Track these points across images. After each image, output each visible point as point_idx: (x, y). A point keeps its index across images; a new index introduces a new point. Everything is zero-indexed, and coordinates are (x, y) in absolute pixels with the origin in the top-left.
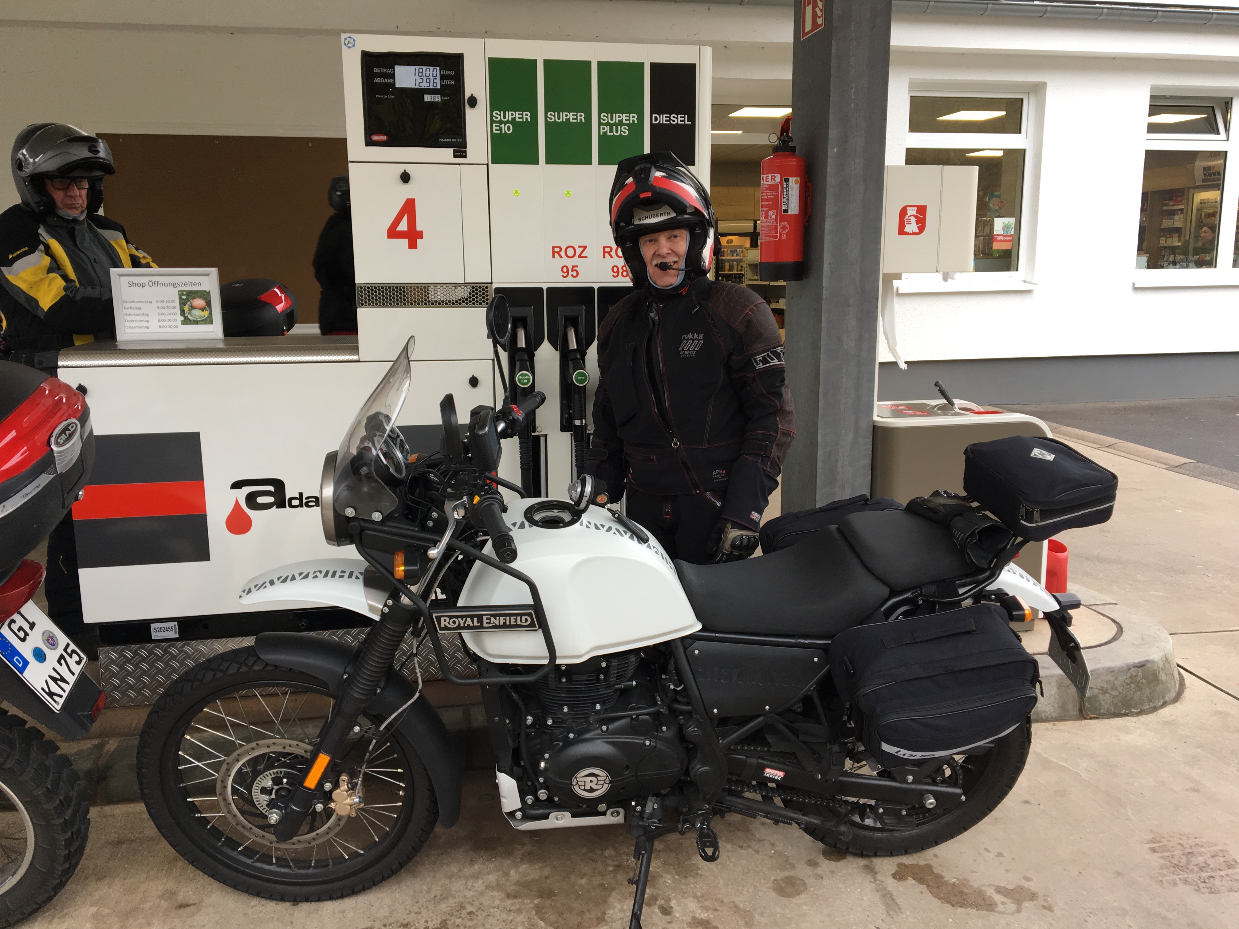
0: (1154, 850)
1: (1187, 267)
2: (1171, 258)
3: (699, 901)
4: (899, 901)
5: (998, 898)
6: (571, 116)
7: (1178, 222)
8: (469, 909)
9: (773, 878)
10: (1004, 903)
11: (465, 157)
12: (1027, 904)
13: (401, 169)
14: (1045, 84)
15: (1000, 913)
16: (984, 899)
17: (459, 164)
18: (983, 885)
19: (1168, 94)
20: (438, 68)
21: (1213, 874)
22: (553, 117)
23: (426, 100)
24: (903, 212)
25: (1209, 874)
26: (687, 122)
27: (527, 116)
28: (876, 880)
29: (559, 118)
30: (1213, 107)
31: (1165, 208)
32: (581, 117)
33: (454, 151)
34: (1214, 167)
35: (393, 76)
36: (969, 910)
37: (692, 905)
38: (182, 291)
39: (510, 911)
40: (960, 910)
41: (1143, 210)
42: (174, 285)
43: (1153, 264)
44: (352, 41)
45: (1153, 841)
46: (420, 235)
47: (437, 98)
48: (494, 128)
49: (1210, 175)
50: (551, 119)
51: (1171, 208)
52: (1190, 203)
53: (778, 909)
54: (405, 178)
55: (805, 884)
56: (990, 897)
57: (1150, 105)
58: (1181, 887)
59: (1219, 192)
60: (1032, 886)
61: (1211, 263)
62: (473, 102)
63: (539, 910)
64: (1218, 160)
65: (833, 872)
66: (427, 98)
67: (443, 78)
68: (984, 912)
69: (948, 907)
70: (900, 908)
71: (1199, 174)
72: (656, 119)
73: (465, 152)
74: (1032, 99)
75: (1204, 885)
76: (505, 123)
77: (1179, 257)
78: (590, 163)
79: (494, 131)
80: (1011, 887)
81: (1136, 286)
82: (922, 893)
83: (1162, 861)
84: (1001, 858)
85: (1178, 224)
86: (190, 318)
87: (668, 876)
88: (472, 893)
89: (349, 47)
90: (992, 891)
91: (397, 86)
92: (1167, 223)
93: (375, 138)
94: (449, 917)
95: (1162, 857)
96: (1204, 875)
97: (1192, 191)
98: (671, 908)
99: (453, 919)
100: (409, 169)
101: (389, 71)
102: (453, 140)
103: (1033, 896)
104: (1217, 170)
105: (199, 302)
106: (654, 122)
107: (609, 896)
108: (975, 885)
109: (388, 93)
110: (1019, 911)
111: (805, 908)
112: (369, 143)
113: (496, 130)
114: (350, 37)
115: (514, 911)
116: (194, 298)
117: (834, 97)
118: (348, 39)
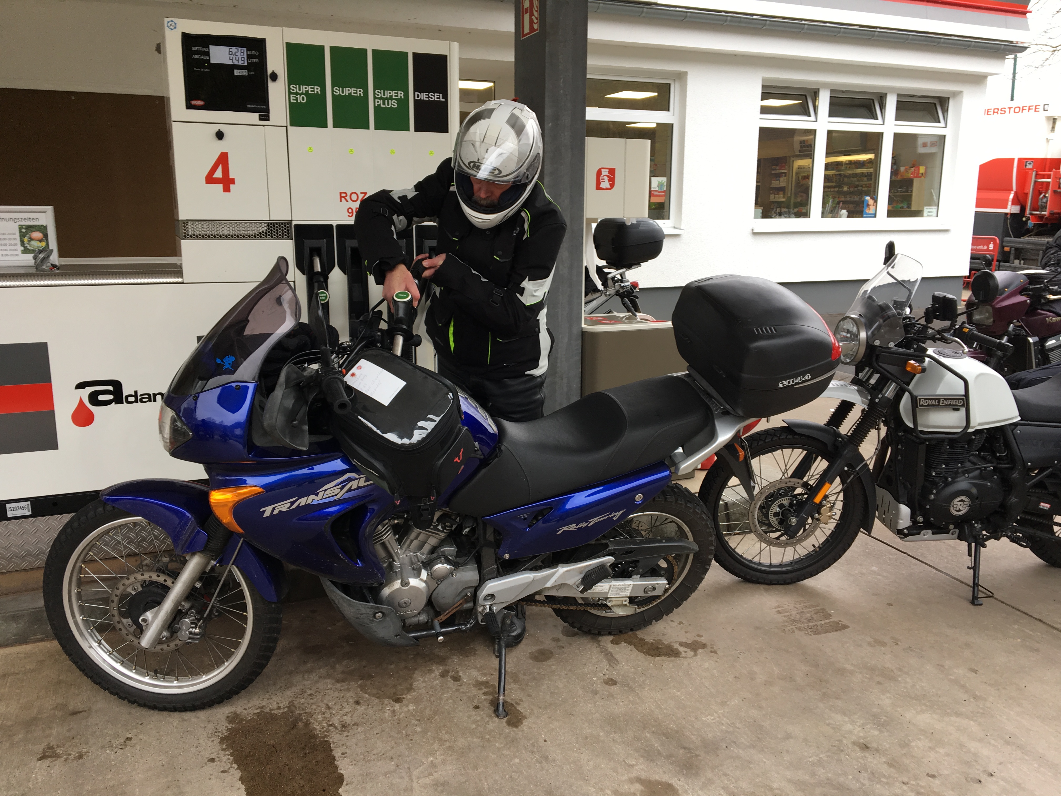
0: (779, 612)
1: (789, 217)
2: (778, 211)
3: (479, 671)
4: (617, 657)
5: (682, 649)
6: (352, 91)
7: (782, 183)
8: (309, 692)
9: (529, 651)
10: (685, 652)
11: (268, 120)
12: (700, 651)
13: (216, 128)
14: (686, 73)
15: (683, 657)
16: (672, 651)
17: (264, 126)
18: (671, 642)
19: (774, 84)
20: (245, 49)
21: (816, 623)
22: (338, 91)
23: (235, 74)
24: (599, 173)
25: (814, 624)
26: (441, 100)
27: (317, 89)
28: (600, 645)
29: (343, 93)
30: (806, 96)
31: (773, 172)
32: (360, 92)
33: (260, 115)
34: (807, 141)
35: (208, 53)
36: (663, 658)
37: (474, 673)
38: (21, 225)
39: (341, 690)
40: (658, 658)
41: (758, 173)
42: (15, 220)
43: (766, 215)
44: (173, 24)
45: (778, 607)
46: (233, 181)
47: (245, 73)
48: (292, 98)
49: (804, 146)
50: (337, 92)
51: (777, 172)
52: (791, 168)
53: (535, 670)
54: (220, 135)
55: (552, 653)
56: (676, 649)
57: (762, 93)
58: (797, 632)
59: (811, 160)
60: (703, 640)
61: (806, 215)
62: (274, 77)
63: (362, 688)
64: (810, 135)
65: (570, 644)
66: (236, 72)
67: (249, 57)
68: (673, 658)
69: (649, 657)
70: (617, 661)
71: (797, 147)
72: (418, 96)
73: (269, 116)
74: (677, 85)
75: (811, 630)
76: (301, 94)
77: (784, 210)
78: (367, 127)
79: (292, 101)
80: (689, 642)
81: (755, 231)
82: (631, 650)
83: (784, 619)
84: (682, 625)
85: (783, 184)
86: (30, 248)
87: (455, 657)
88: (309, 682)
89: (172, 29)
90: (678, 645)
91: (211, 62)
92: (775, 184)
93: (193, 102)
94: (294, 699)
95: (784, 616)
96: (811, 624)
97: (792, 159)
98: (460, 676)
99: (298, 700)
100: (223, 128)
101: (205, 49)
102: (259, 107)
103: (704, 646)
104: (809, 143)
105: (37, 235)
106: (416, 98)
107: (414, 673)
108: (666, 643)
109: (205, 67)
110: (696, 655)
111: (553, 667)
112: (189, 106)
113: (293, 100)
114: (172, 21)
115: (344, 690)
116: (32, 231)
117: (548, 85)
118: (171, 23)
